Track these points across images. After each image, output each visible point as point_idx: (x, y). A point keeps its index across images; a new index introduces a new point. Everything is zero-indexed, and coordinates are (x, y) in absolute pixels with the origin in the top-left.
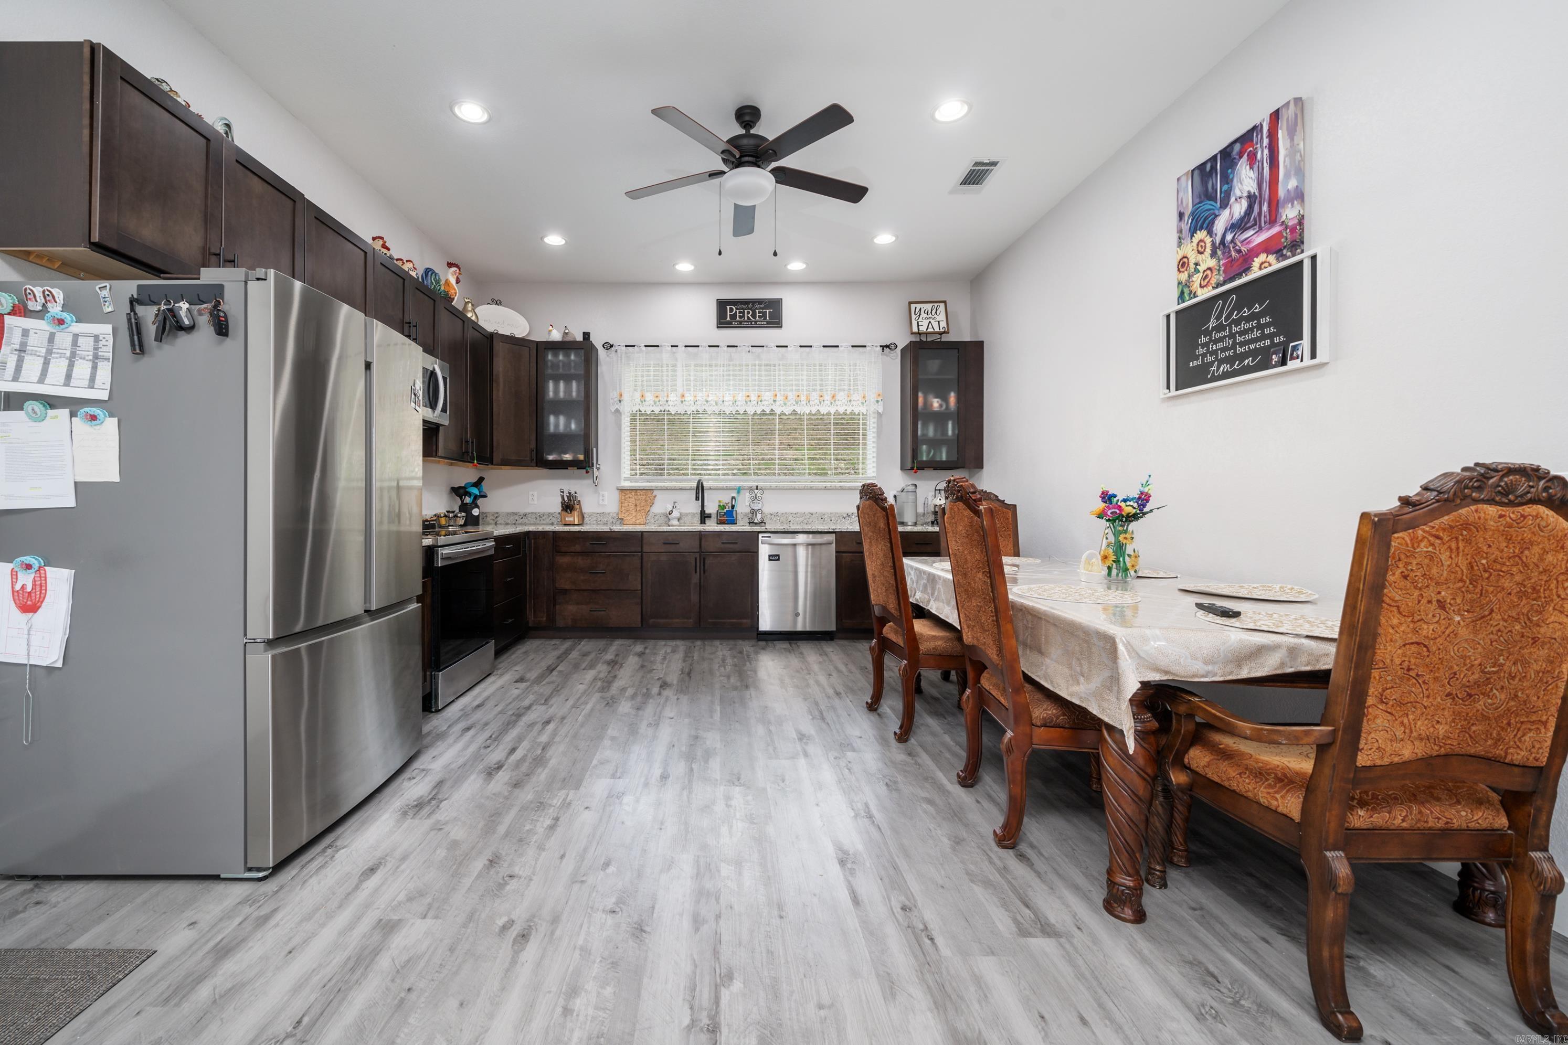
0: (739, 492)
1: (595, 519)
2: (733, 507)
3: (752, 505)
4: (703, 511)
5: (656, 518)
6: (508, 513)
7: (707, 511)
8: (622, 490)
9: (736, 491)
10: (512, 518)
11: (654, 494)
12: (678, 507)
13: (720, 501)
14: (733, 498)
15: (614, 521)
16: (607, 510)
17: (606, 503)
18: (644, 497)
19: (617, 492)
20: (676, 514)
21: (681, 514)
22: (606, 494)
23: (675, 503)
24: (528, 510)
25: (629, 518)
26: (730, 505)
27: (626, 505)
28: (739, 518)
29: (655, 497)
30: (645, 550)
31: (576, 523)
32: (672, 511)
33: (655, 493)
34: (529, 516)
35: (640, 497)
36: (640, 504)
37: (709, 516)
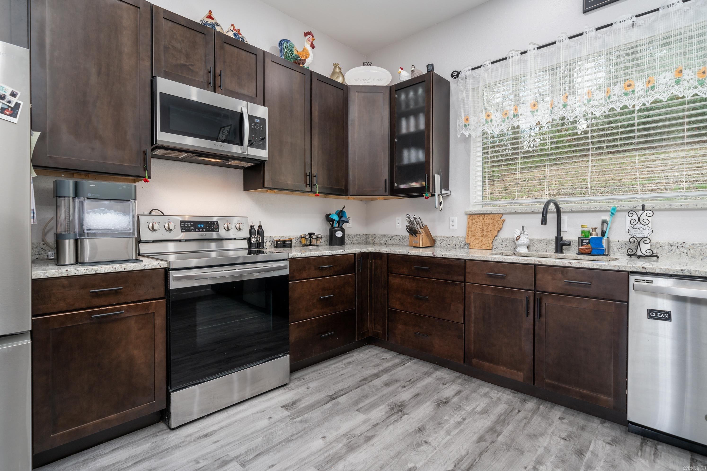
0: (612, 215)
1: (445, 242)
2: (603, 233)
3: (633, 232)
4: (559, 238)
5: (504, 243)
6: (381, 235)
7: (565, 237)
8: (470, 215)
9: (609, 214)
10: (384, 239)
11: (502, 218)
12: (526, 233)
13: (583, 226)
14: (604, 222)
15: (462, 245)
16: (455, 234)
17: (456, 227)
18: (491, 221)
19: (466, 217)
20: (524, 240)
21: (531, 240)
22: (456, 219)
23: (523, 227)
24: (395, 233)
25: (474, 243)
26: (599, 231)
27: (473, 229)
28: (614, 247)
29: (504, 221)
30: (467, 280)
31: (421, 246)
32: (519, 237)
33: (504, 217)
34: (395, 238)
35: (487, 221)
36: (487, 228)
37: (568, 244)
